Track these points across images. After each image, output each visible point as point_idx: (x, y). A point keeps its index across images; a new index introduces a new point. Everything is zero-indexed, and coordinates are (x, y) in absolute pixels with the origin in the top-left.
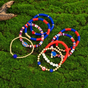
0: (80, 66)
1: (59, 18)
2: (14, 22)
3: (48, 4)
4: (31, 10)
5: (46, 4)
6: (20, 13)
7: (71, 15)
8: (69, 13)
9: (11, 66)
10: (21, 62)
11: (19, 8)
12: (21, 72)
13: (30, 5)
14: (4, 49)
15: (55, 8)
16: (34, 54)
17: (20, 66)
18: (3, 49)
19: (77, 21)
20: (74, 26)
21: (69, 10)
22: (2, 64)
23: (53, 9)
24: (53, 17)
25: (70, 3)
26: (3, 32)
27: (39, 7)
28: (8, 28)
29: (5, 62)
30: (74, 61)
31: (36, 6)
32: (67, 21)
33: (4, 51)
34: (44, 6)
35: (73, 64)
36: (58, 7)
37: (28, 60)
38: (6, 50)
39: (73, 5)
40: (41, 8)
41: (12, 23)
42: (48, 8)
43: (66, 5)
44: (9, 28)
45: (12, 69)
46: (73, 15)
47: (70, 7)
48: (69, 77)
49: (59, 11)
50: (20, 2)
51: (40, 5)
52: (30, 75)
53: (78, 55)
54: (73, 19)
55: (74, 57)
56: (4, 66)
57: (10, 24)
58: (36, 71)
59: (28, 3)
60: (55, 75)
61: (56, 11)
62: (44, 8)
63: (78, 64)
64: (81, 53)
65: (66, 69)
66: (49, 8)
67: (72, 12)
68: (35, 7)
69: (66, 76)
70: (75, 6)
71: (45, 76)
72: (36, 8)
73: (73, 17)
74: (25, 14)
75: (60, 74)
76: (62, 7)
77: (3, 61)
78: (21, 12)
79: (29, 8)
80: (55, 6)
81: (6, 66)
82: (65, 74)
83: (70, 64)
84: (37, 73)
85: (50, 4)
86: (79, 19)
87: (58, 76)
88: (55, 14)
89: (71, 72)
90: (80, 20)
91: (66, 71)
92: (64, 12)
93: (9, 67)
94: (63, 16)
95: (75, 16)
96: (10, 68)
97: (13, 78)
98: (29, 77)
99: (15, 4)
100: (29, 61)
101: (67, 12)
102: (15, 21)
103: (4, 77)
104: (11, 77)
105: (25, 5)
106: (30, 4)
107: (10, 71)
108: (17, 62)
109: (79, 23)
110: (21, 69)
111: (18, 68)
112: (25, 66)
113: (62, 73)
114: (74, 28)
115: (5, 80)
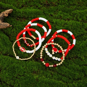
0: (84, 76)
1: (67, 26)
2: (21, 27)
3: (57, 10)
4: (39, 15)
5: (55, 10)
6: (28, 18)
7: (79, 23)
8: (78, 20)
9: (15, 72)
10: (26, 68)
11: (27, 13)
12: (25, 79)
13: (38, 10)
14: (10, 54)
15: (64, 14)
16: (39, 61)
17: (25, 72)
19: (86, 29)
20: (81, 35)
21: (78, 17)
22: (7, 69)
23: (62, 15)
24: (61, 24)
25: (79, 10)
26: (10, 36)
27: (48, 12)
28: (15, 33)
29: (9, 68)
30: (79, 71)
31: (45, 11)
32: (75, 29)
33: (10, 56)
34: (53, 12)
35: (77, 74)
36: (67, 14)
37: (33, 66)
38: (12, 55)
39: (83, 12)
40: (49, 14)
41: (19, 28)
42: (57, 14)
43: (75, 12)
44: (16, 33)
45: (16, 76)
46: (81, 23)
47: (79, 14)
49: (68, 18)
50: (29, 6)
51: (49, 10)
52: (34, 82)
53: (83, 65)
54: (81, 27)
55: (79, 67)
56: (8, 72)
57: (17, 29)
58: (40, 79)
59: (37, 8)
60: (59, 84)
61: (65, 18)
62: (52, 14)
63: (83, 74)
64: (86, 63)
65: (70, 79)
67: (80, 20)
68: (43, 12)
69: (69, 86)
70: (85, 13)
71: (48, 85)
72: (45, 13)
73: (82, 25)
75: (63, 83)
76: (71, 14)
77: (8, 66)
78: (30, 16)
79: (38, 13)
80: (65, 12)
81: (10, 72)
82: (68, 84)
83: (74, 74)
84: (41, 81)
85: (60, 10)
87: (61, 85)
88: (63, 21)
89: (75, 82)
91: (70, 81)
92: (73, 19)
93: (14, 73)
94: (71, 24)
95: (84, 24)
96: (15, 74)
97: (16, 84)
98: (32, 84)
99: (24, 7)
100: (33, 68)
101: (76, 20)
102: (23, 26)
103: (7, 83)
104: (14, 83)
105: (34, 10)
106: (39, 8)
107: (14, 77)
108: (22, 68)
110: (25, 76)
111: (22, 75)
112: (29, 73)
113: (66, 82)
114: (82, 36)
115: (9, 85)
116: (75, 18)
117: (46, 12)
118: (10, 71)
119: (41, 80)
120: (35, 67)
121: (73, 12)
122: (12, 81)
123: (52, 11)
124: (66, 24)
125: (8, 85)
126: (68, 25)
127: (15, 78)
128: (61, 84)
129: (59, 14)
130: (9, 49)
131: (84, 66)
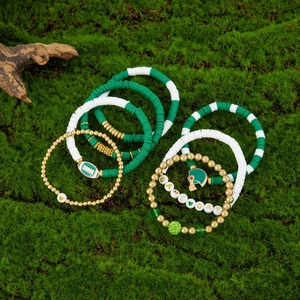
0: (269, 255)
1: (202, 86)
2: (47, 96)
3: (166, 34)
4: (107, 54)
5: (160, 35)
6: (69, 66)
7: (243, 74)
8: (239, 66)
9: (34, 250)
10: (69, 236)
12: (67, 273)
13: (103, 38)
14: (14, 192)
15: (189, 47)
16: (114, 210)
17: (65, 251)
18: (9, 193)
19: (266, 95)
21: (240, 56)
22: (5, 242)
23: (184, 51)
24: (183, 82)
25: (242, 32)
27: (135, 44)
28: (29, 120)
29: (12, 238)
30: (249, 239)
31: (126, 40)
32: (229, 95)
33: (12, 197)
34: (154, 41)
35: (245, 247)
36: (200, 46)
37: (92, 229)
38: (20, 194)
39: (253, 39)
40: (141, 49)
41: (40, 102)
42: (167, 49)
43: (229, 38)
44: (31, 117)
45: (35, 263)
46: (251, 73)
47: (243, 46)
48: (230, 292)
49: (205, 58)
50: (71, 27)
51: (140, 37)
52: (98, 283)
53: (262, 216)
54: (251, 88)
55: (249, 224)
56: (10, 252)
58: (119, 272)
59: (96, 31)
60: (184, 284)
61: (194, 60)
62: (151, 47)
63: (264, 247)
64: (273, 210)
65: (220, 265)
66: (170, 49)
67: (247, 63)
68: (120, 44)
69: (219, 290)
70: (262, 40)
71: (147, 288)
72: (125, 48)
73: (252, 81)
74: (88, 68)
75: (199, 281)
76: (216, 46)
77: (8, 232)
79: (101, 50)
80: (193, 41)
81: (16, 251)
82: (216, 282)
83: (234, 249)
84: (121, 278)
85: (175, 35)
86: (272, 89)
87: (192, 287)
88: (189, 69)
89: (238, 274)
90: (276, 94)
91: (221, 272)
92: (222, 64)
93: (28, 254)
94: (216, 80)
95: (260, 77)
96: (31, 258)
97: (39, 293)
98: (93, 290)
99: (54, 32)
100: (95, 236)
101: (233, 64)
102: (52, 94)
103: (8, 289)
104: (32, 290)
105: (88, 38)
106: (104, 32)
107: (30, 269)
108: (56, 237)
109: (271, 104)
110: (67, 262)
111: (57, 259)
112: (81, 252)
113: (209, 278)
115: (13, 299)
116: (228, 60)
117: (129, 44)
118: (16, 247)
119: (121, 274)
120: (101, 233)
121: (219, 39)
122: (24, 284)
123: (150, 39)
124: (201, 81)
125: (10, 296)
126: (206, 84)
127: (32, 271)
128: (190, 283)
129: (173, 46)
130: (7, 175)
131: (267, 221)
